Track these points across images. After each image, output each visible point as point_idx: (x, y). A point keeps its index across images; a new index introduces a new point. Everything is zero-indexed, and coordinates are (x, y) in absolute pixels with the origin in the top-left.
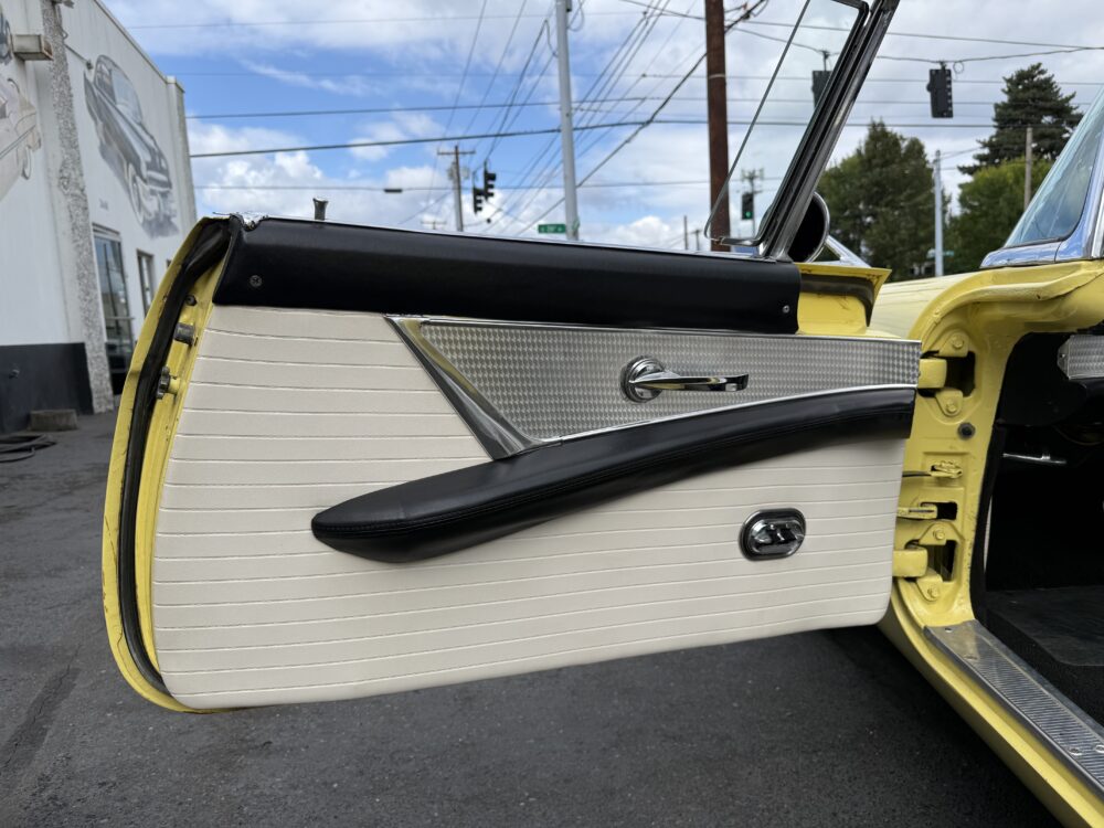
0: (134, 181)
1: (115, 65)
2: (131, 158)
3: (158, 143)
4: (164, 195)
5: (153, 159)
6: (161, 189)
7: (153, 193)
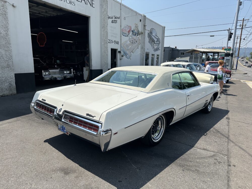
0: (153, 44)
1: (153, 29)
2: (153, 41)
3: (159, 37)
4: (158, 45)
5: (157, 40)
6: (158, 44)
7: (156, 45)
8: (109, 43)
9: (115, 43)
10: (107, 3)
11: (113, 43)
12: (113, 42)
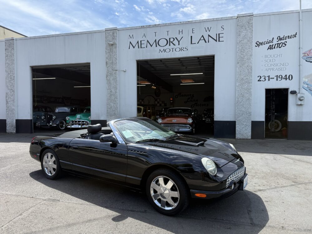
8: (259, 81)
9: (279, 79)
10: (252, 26)
11: (270, 79)
12: (274, 78)
